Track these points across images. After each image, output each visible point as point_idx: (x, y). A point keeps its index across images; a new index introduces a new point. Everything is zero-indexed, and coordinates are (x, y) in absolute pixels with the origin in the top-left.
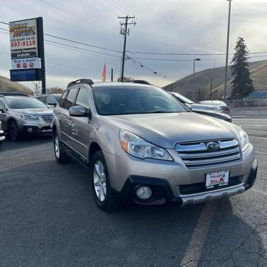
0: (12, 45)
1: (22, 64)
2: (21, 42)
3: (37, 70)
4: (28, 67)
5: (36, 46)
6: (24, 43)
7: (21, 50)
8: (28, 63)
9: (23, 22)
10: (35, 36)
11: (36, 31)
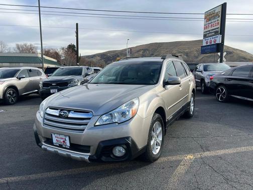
0: (205, 29)
1: (209, 41)
2: (210, 25)
3: (218, 44)
4: (213, 43)
5: (219, 26)
6: (212, 26)
7: (209, 31)
8: (213, 40)
9: (212, 10)
10: (220, 19)
11: (220, 15)
